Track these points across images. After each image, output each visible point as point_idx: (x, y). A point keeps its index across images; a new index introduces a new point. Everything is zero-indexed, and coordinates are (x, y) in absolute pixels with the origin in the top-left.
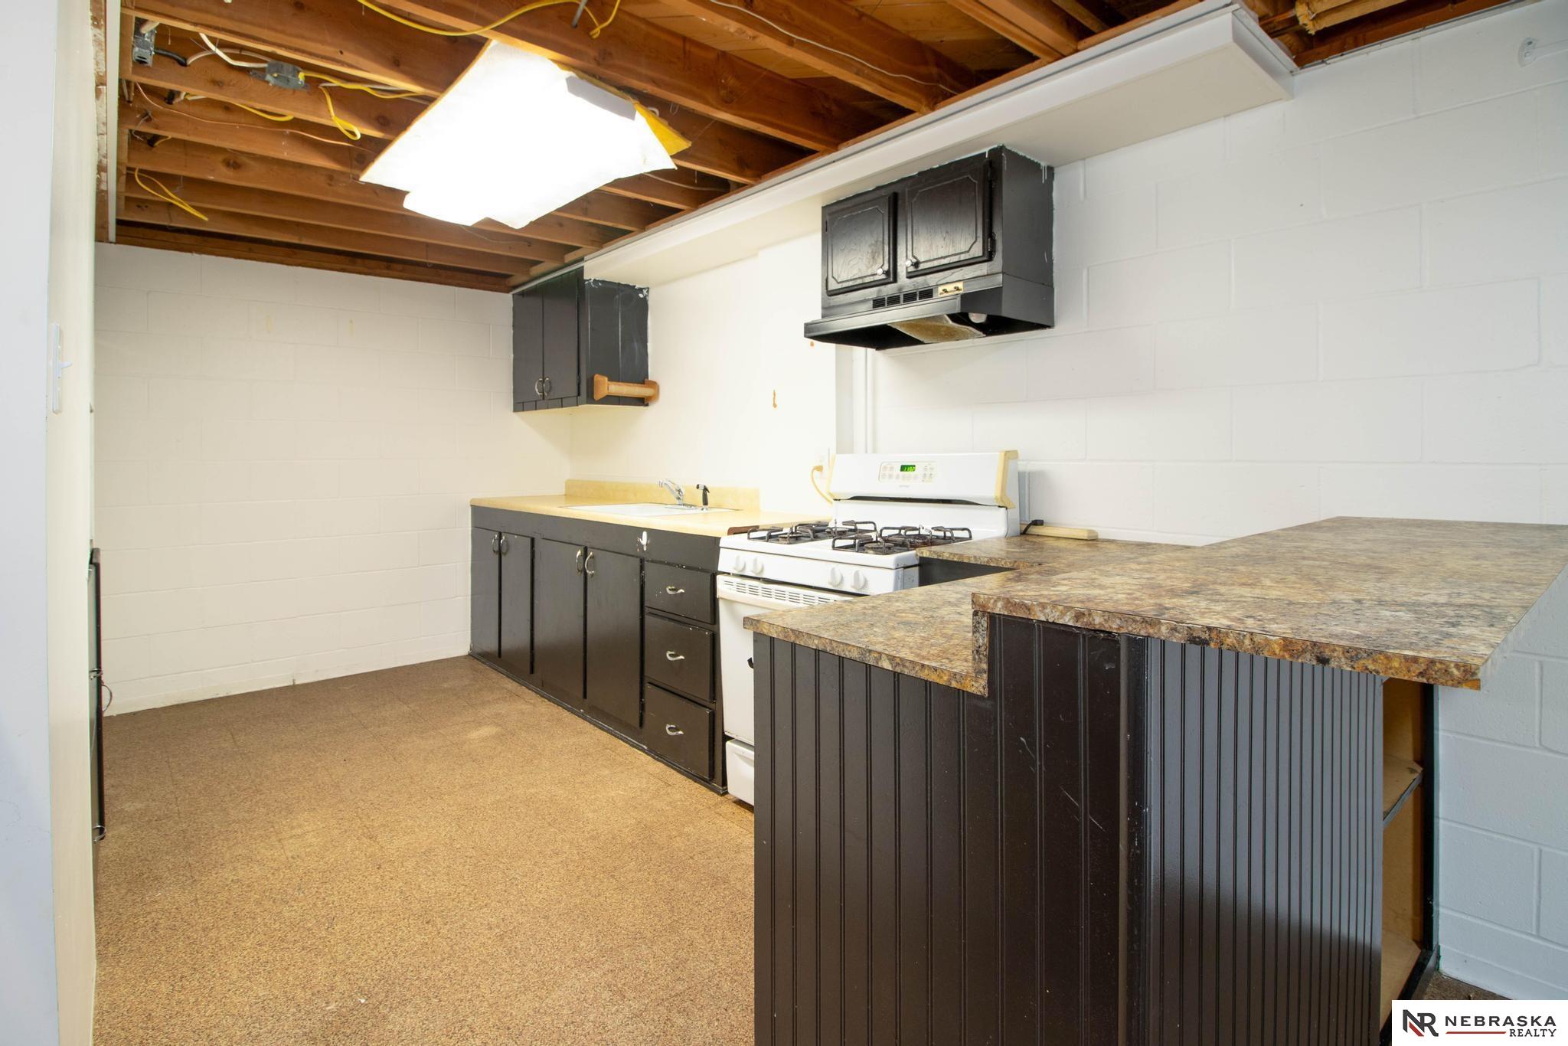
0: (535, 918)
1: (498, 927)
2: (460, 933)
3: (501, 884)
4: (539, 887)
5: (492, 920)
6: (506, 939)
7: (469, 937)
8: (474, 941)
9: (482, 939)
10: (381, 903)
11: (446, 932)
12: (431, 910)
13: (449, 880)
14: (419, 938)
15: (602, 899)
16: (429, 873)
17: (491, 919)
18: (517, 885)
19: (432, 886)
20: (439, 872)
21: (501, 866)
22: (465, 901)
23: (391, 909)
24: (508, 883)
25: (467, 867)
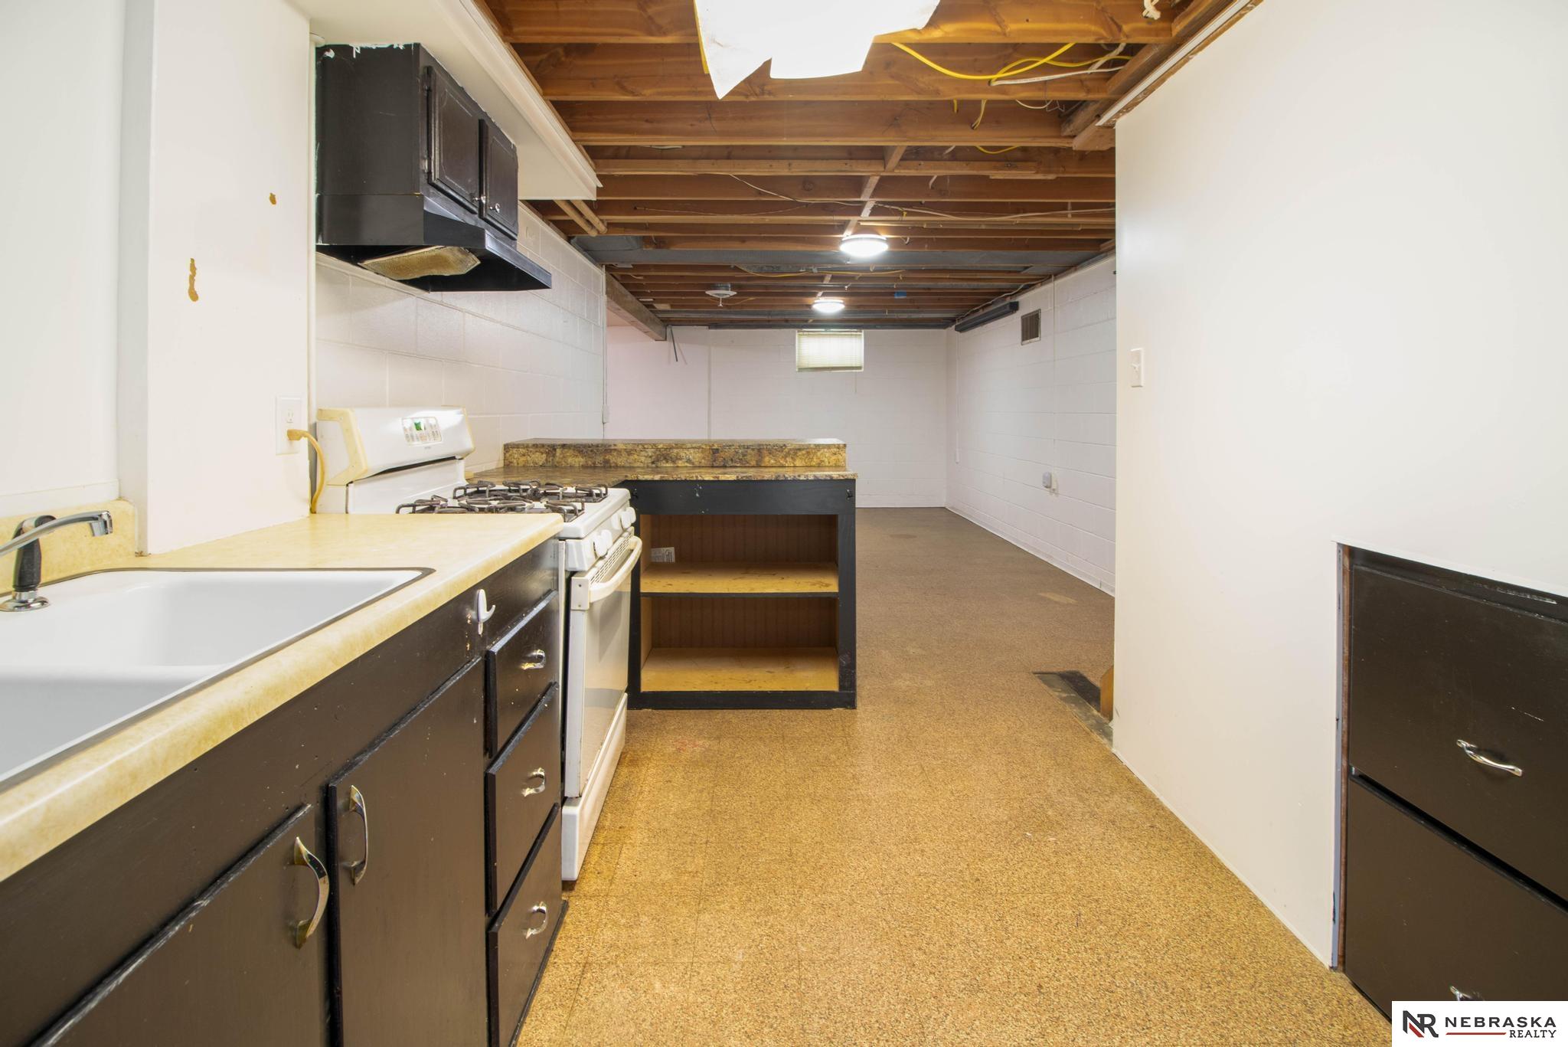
0: (882, 845)
1: (915, 850)
2: (949, 857)
3: (898, 893)
4: (864, 873)
5: (918, 858)
6: (912, 837)
7: (942, 851)
8: (939, 846)
9: (932, 845)
10: (1028, 925)
11: (961, 864)
12: (974, 892)
13: (952, 924)
14: (986, 868)
15: (818, 839)
16: (973, 945)
17: (920, 859)
18: (883, 885)
19: (971, 924)
20: (962, 942)
21: (889, 918)
22: (938, 888)
23: (1016, 912)
24: (891, 891)
25: (928, 935)
